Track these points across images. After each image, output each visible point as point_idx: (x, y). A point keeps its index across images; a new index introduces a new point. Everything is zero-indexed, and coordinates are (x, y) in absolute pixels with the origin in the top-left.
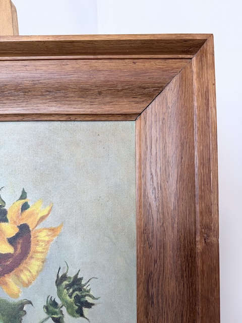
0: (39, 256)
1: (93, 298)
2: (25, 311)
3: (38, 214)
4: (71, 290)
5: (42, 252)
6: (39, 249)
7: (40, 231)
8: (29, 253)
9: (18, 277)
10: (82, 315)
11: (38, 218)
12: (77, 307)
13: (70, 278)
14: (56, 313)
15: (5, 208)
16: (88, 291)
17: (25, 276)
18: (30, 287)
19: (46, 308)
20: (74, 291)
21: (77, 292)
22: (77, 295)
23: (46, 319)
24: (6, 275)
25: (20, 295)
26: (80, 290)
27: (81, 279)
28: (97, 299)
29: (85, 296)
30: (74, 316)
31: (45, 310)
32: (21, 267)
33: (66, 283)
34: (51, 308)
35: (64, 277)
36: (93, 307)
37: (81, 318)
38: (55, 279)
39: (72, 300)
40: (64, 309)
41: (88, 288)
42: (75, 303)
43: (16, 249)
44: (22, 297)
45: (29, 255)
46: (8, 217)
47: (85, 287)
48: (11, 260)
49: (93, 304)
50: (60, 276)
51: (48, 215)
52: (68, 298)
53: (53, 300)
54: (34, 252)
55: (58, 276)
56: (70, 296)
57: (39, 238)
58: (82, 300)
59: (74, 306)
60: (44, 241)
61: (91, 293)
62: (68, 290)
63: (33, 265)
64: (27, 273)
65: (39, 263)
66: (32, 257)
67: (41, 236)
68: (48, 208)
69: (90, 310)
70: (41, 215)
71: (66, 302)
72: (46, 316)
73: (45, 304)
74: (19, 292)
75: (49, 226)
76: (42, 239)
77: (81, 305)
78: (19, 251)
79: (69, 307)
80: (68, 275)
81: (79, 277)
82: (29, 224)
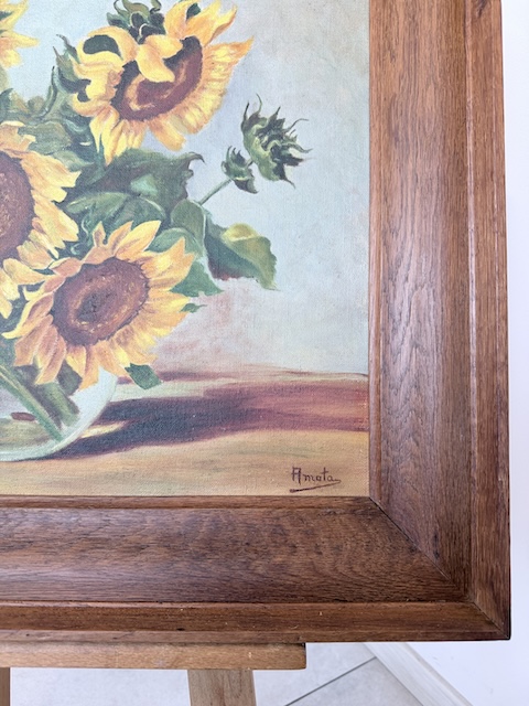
0: (216, 85)
1: (301, 150)
2: (191, 171)
3: (213, 22)
4: (266, 138)
5: (220, 81)
6: (215, 75)
7: (217, 48)
8: (198, 81)
9: (181, 118)
10: (283, 176)
11: (214, 29)
12: (275, 165)
13: (264, 119)
14: (241, 174)
15: (160, 12)
16: (293, 140)
17: (192, 117)
18: (200, 132)
19: (226, 165)
20: (270, 140)
21: (276, 142)
22: (276, 146)
23: (225, 184)
24: (161, 115)
25: (183, 145)
26: (280, 137)
27: (282, 121)
28: (307, 152)
29: (288, 147)
30: (270, 179)
31: (224, 169)
32: (186, 102)
33: (258, 126)
34: (234, 166)
35: (255, 118)
36: (300, 164)
37: (281, 182)
38: (241, 120)
39: (267, 153)
40: (254, 168)
41: (293, 135)
42: (273, 158)
43: (177, 75)
44: (186, 149)
45: (199, 85)
46: (166, 25)
47: (288, 134)
48: (169, 92)
49: (301, 160)
50: (248, 116)
51: (229, 24)
52: (261, 150)
53: (236, 152)
54: (207, 80)
55: (245, 117)
56: (265, 147)
57: (215, 59)
58: (283, 153)
59: (271, 162)
60: (223, 63)
61: (298, 142)
62: (260, 138)
63: (205, 99)
64: (196, 112)
65: (215, 97)
66: (203, 88)
67: (218, 56)
68: (230, 14)
69: (296, 168)
70: (218, 24)
71: (258, 157)
72: (225, 178)
73: (225, 160)
74: (182, 140)
75: (231, 41)
76: (220, 60)
77: (281, 161)
78: (182, 78)
79: (262, 163)
80: (261, 115)
81: (278, 117)
82: (198, 38)
